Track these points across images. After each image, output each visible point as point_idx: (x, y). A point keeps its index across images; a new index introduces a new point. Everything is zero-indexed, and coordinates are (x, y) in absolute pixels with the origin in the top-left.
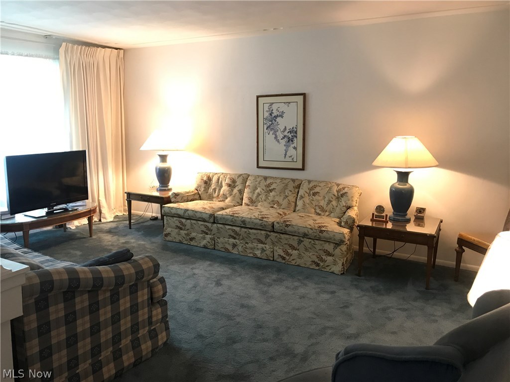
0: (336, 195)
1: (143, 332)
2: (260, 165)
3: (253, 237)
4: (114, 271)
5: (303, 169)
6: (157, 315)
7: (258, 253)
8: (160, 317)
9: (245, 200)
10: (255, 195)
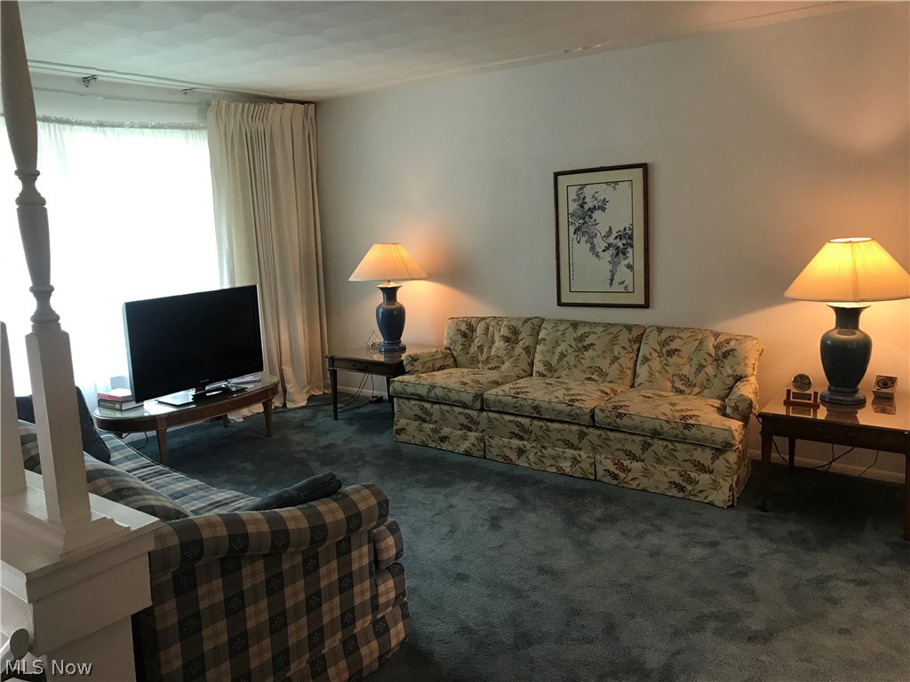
0: (714, 355)
1: (363, 624)
2: (563, 301)
3: (554, 436)
4: (308, 517)
5: (646, 305)
6: (387, 592)
7: (566, 466)
8: (392, 595)
9: (538, 367)
10: (556, 357)
